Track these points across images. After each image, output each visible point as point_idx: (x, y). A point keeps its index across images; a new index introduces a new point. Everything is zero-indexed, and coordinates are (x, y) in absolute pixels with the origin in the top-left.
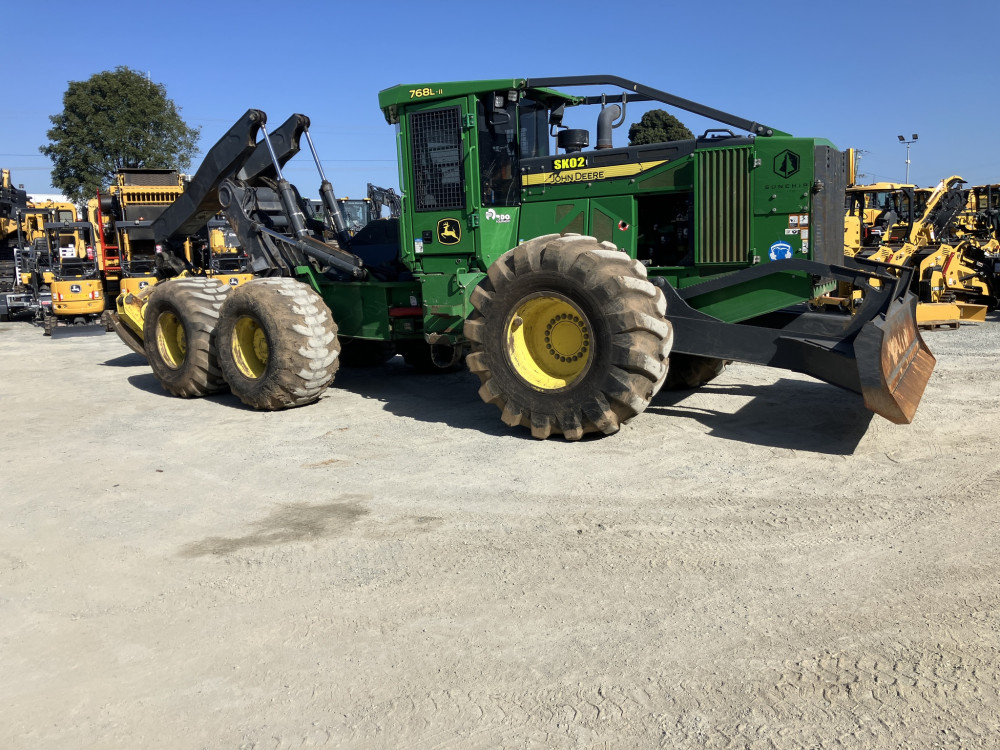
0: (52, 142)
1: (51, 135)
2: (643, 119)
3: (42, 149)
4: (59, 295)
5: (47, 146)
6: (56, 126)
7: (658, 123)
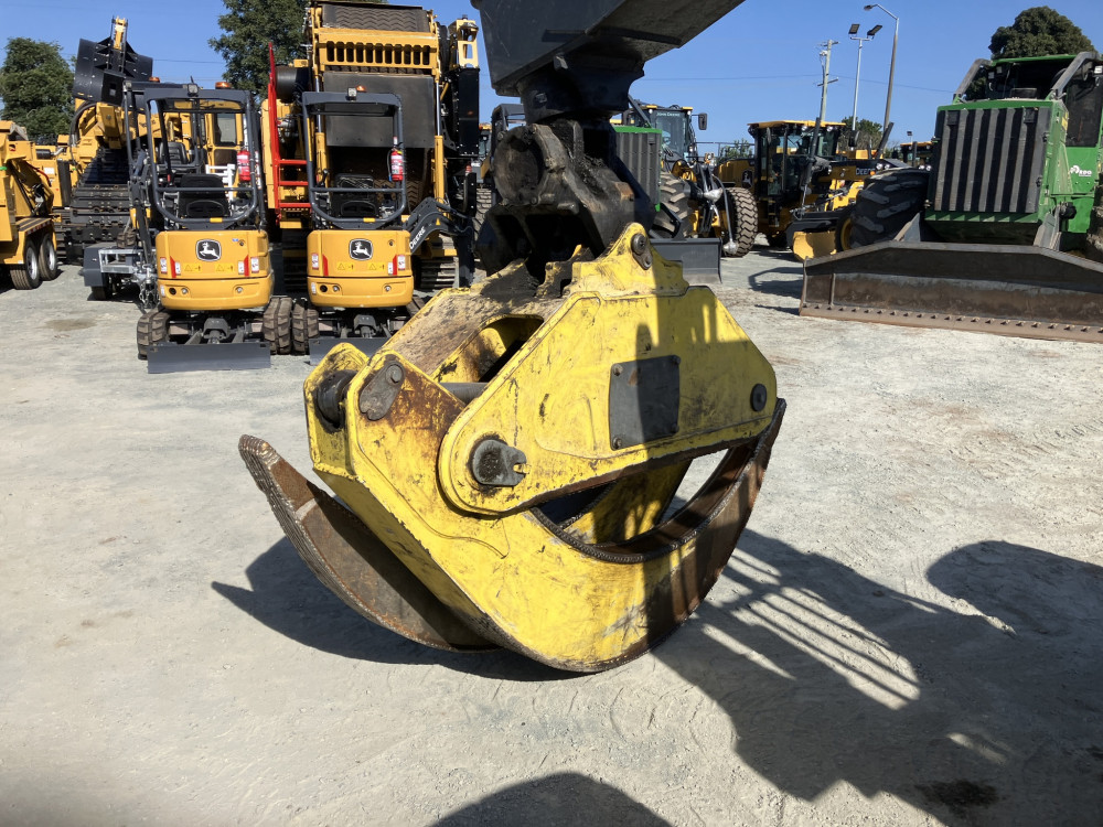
0: (224, 31)
1: (223, 22)
2: (1018, 21)
3: (212, 42)
4: (173, 263)
5: (218, 39)
6: (229, 11)
7: (1044, 25)
